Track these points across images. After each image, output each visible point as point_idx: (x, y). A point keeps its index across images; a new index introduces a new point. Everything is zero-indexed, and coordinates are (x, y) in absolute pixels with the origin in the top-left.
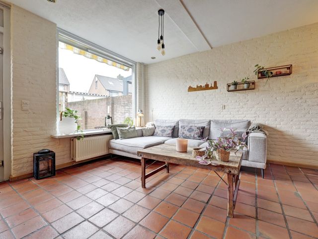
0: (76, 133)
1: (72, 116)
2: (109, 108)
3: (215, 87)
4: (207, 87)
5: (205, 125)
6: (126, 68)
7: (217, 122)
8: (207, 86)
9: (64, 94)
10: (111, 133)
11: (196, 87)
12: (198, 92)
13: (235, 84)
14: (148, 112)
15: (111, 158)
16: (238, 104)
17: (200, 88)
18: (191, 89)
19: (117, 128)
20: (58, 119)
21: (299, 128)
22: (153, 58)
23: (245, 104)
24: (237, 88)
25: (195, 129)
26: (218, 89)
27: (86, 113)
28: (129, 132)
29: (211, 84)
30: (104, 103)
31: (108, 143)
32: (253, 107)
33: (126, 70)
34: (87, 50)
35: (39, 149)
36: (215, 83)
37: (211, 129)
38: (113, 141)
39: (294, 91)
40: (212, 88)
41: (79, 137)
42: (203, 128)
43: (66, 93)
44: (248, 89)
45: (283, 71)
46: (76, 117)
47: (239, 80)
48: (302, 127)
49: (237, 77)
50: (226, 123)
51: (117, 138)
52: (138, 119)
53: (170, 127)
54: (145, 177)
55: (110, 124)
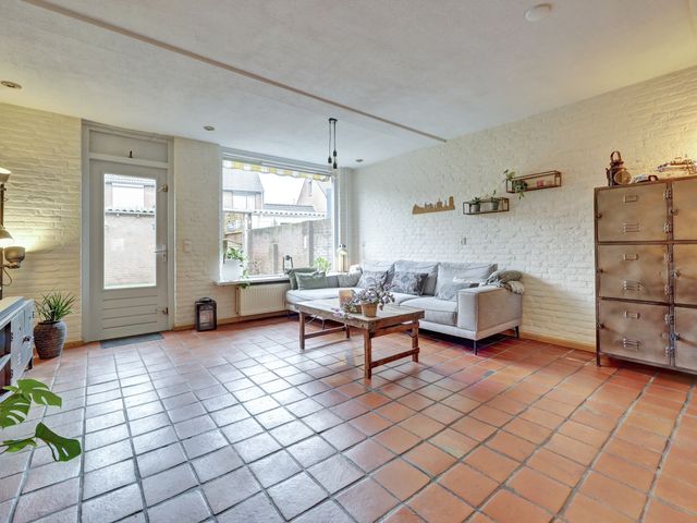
0: (241, 280)
1: (236, 257)
2: (306, 238)
3: (452, 206)
4: (439, 207)
5: (429, 271)
6: (323, 177)
7: (447, 267)
8: (439, 204)
9: (246, 216)
10: (288, 281)
11: (423, 206)
12: (427, 215)
13: (478, 203)
14: (358, 248)
15: (287, 316)
16: (484, 235)
17: (429, 209)
18: (417, 210)
19: (296, 274)
20: (221, 261)
21: (576, 280)
22: (360, 161)
23: (495, 237)
24: (481, 210)
25: (411, 276)
26: (456, 210)
27: (276, 247)
28: (313, 280)
29: (445, 201)
30: (299, 231)
31: (284, 295)
32: (507, 242)
33: (324, 180)
34: (260, 164)
35: (200, 298)
36: (451, 199)
37: (439, 278)
38: (291, 292)
39: (568, 214)
40: (446, 208)
41: (244, 285)
42: (425, 277)
43: (250, 214)
44: (495, 210)
45: (547, 180)
46: (241, 259)
47: (482, 196)
48: (580, 278)
49: (482, 191)
50: (461, 268)
51: (296, 288)
52: (341, 259)
53: (380, 272)
54: (304, 337)
55: (290, 268)
